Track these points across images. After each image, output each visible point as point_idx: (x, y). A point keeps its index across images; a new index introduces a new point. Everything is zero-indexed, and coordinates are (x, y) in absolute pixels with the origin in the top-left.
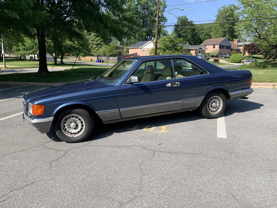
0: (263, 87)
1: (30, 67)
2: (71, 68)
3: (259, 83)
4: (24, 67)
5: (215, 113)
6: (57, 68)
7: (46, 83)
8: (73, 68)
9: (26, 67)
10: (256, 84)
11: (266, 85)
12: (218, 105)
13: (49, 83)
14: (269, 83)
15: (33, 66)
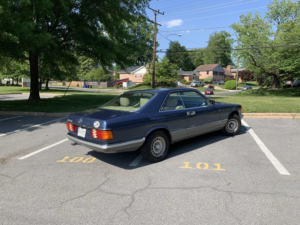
0: (284, 117)
1: (11, 93)
2: (64, 94)
3: (278, 113)
4: (4, 93)
6: (43, 95)
7: (44, 113)
8: (66, 94)
9: (6, 93)
10: (275, 115)
11: (285, 115)
13: (48, 112)
14: (288, 114)
15: (14, 92)
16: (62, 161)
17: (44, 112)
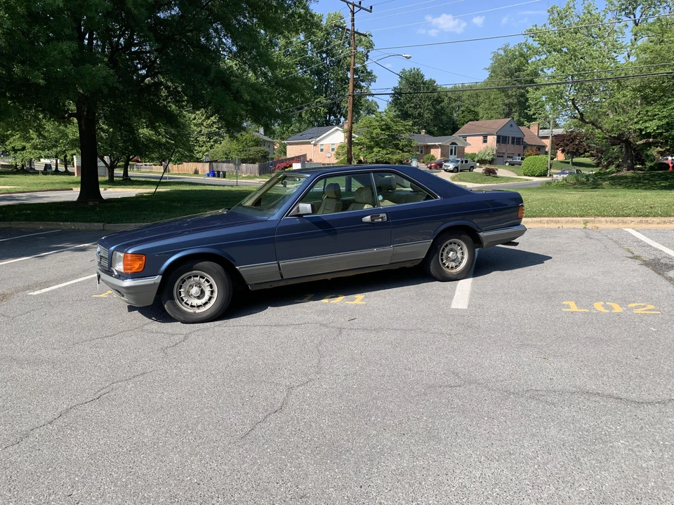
0: (566, 226)
1: (50, 188)
2: (153, 190)
3: (559, 219)
4: (35, 188)
5: (454, 271)
6: (116, 192)
7: (102, 224)
8: (157, 190)
9: (39, 188)
10: (552, 221)
11: (573, 221)
12: (459, 256)
13: (110, 223)
15: (57, 186)
16: (102, 296)
17: (101, 222)
